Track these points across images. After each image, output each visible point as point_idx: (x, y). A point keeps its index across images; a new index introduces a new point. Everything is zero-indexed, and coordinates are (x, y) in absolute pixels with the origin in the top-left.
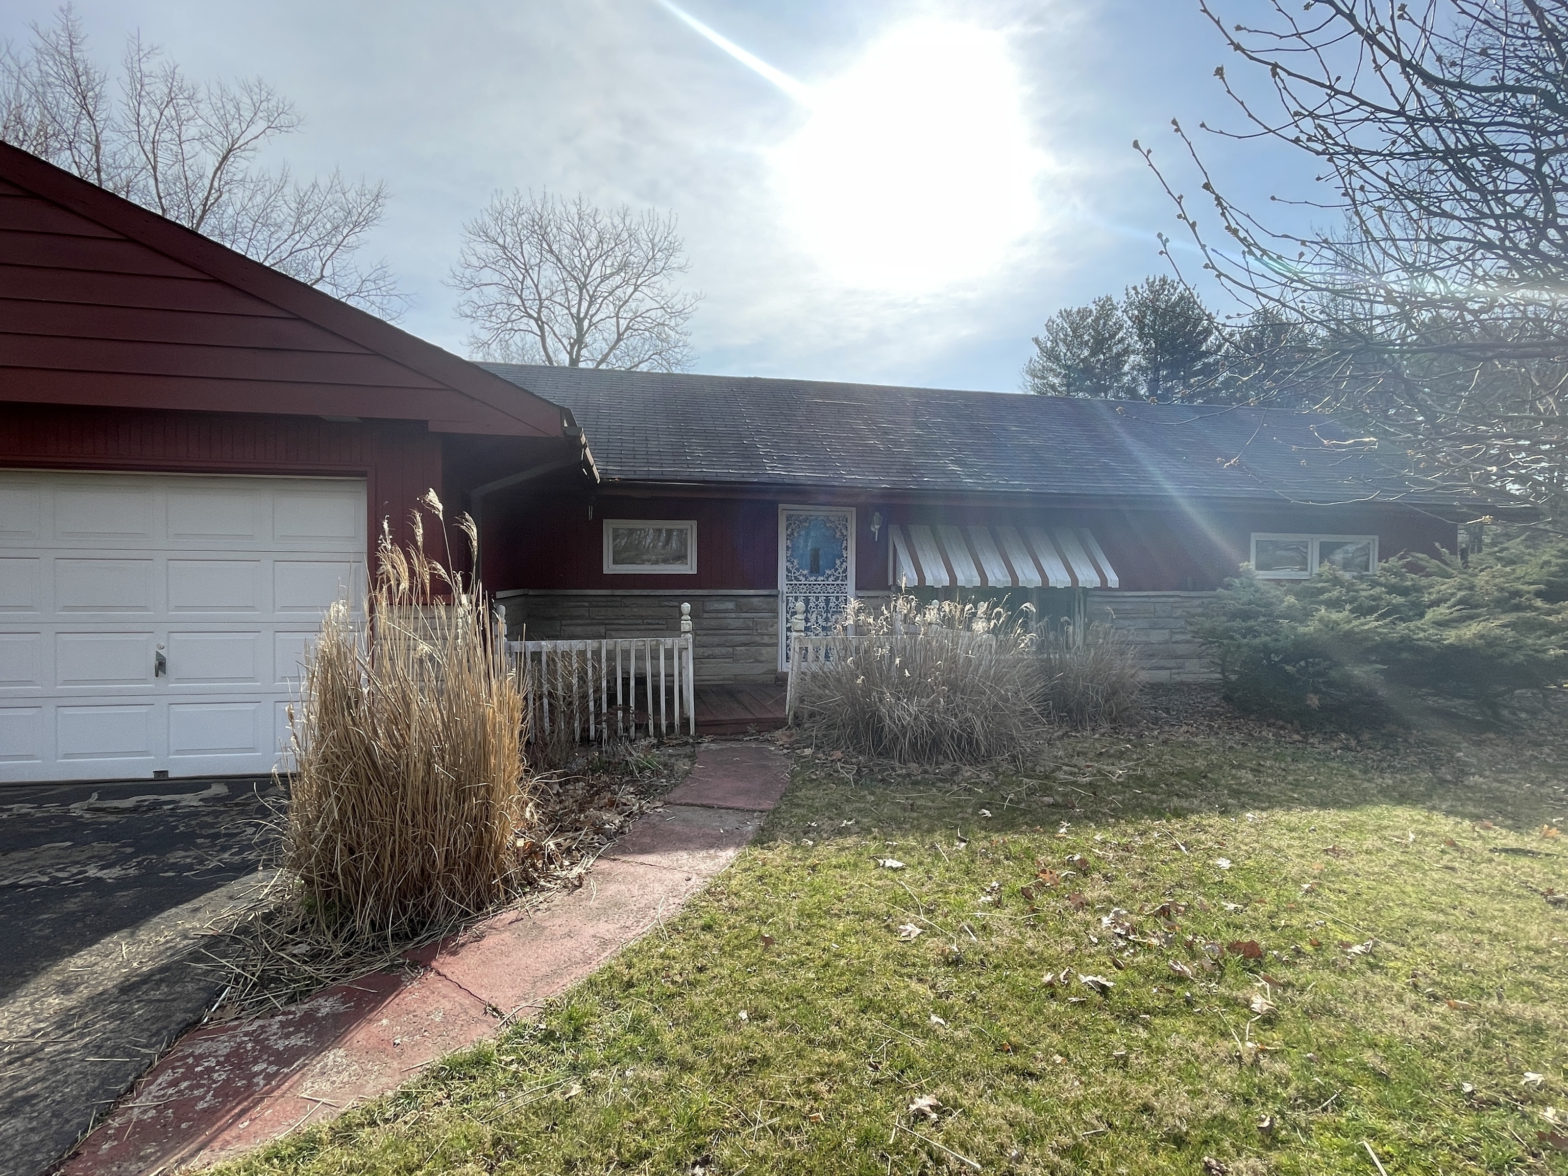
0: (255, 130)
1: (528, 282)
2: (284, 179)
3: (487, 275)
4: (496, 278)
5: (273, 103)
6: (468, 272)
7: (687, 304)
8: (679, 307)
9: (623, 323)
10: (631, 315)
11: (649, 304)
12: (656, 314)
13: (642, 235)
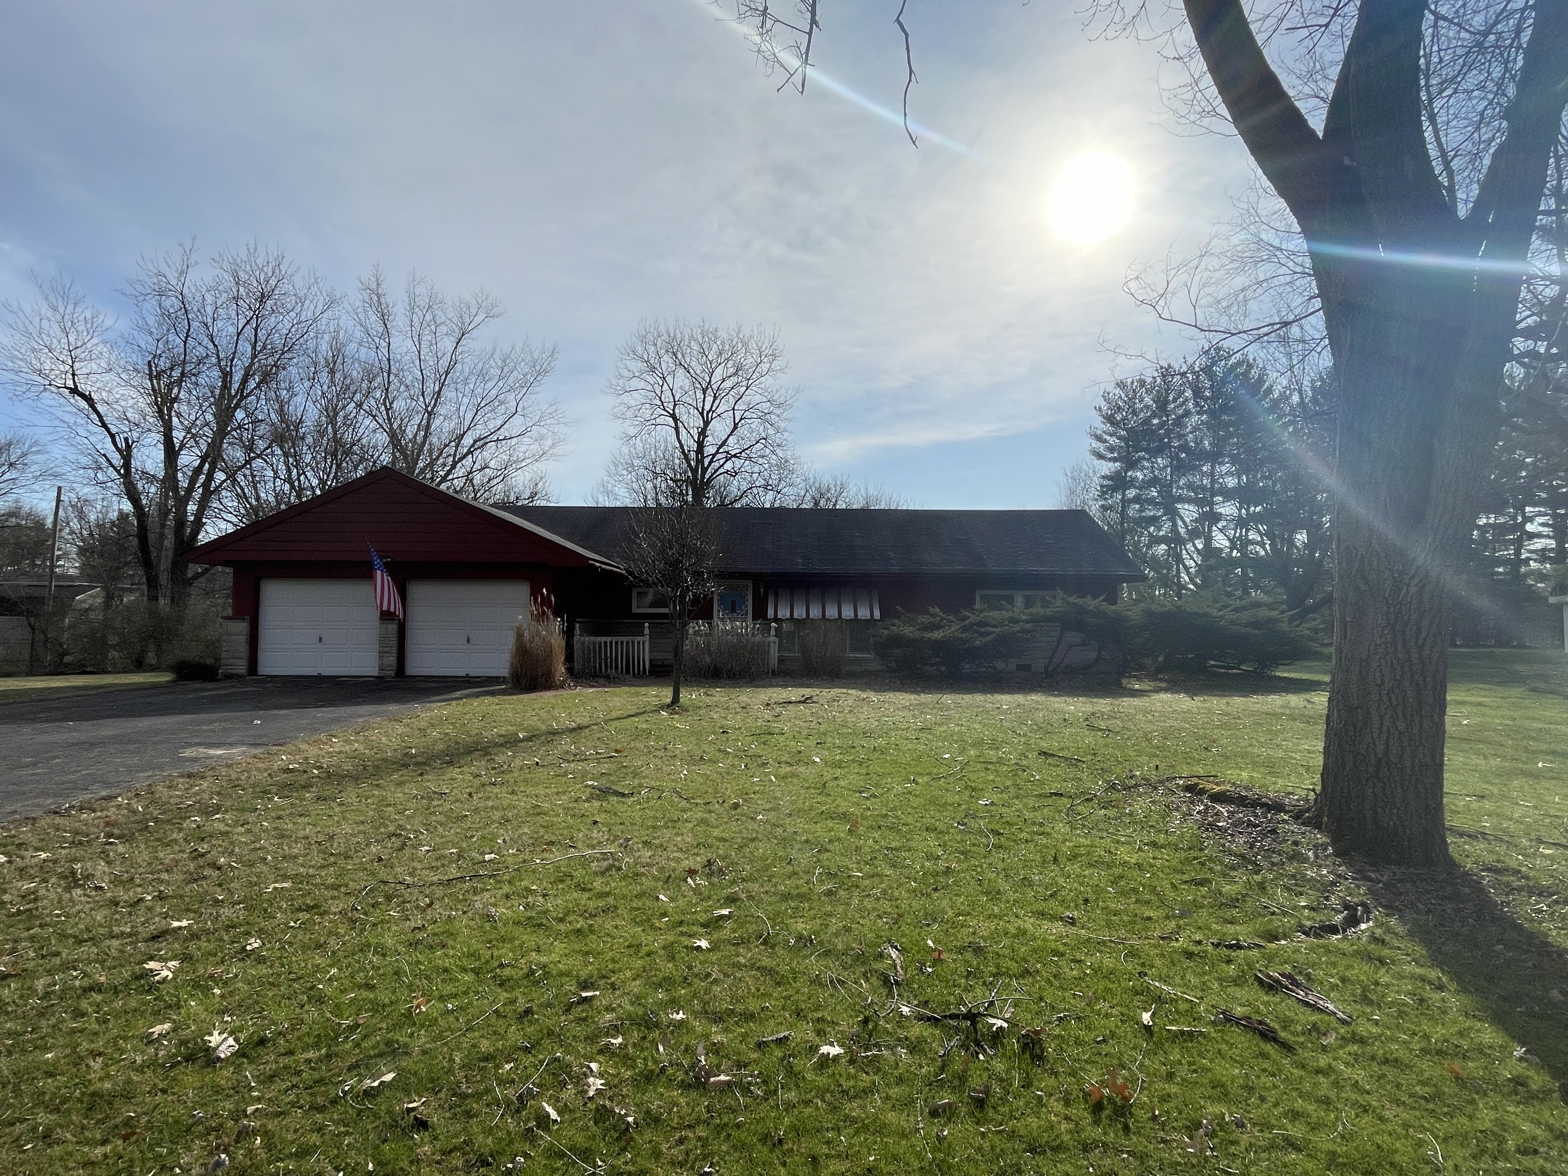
0: (478, 319)
1: (665, 387)
2: (494, 350)
3: (636, 383)
4: (642, 384)
5: (489, 300)
6: (621, 382)
7: (789, 397)
8: (782, 399)
9: (738, 415)
10: (744, 407)
11: (758, 398)
12: (765, 407)
13: (753, 345)
